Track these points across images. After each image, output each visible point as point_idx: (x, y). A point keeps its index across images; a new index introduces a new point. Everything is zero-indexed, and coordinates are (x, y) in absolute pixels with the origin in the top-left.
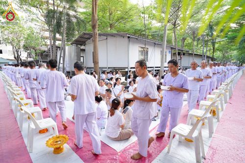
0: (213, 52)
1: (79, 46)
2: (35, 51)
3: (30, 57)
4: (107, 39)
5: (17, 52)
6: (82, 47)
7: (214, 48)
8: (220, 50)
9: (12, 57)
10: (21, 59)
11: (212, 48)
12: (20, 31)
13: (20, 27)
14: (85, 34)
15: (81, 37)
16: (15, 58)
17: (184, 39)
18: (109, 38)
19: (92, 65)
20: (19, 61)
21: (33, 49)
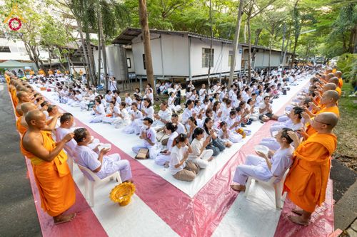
0: (295, 47)
1: (124, 46)
2: (61, 51)
3: (54, 58)
4: (160, 37)
5: (33, 50)
6: (129, 47)
7: (296, 41)
8: (304, 44)
9: (27, 58)
10: (41, 61)
11: (294, 41)
12: (33, 20)
13: (30, 14)
14: (130, 30)
15: (124, 34)
16: (32, 59)
17: (259, 31)
18: (163, 36)
19: (145, 72)
20: (39, 64)
21: (57, 46)
